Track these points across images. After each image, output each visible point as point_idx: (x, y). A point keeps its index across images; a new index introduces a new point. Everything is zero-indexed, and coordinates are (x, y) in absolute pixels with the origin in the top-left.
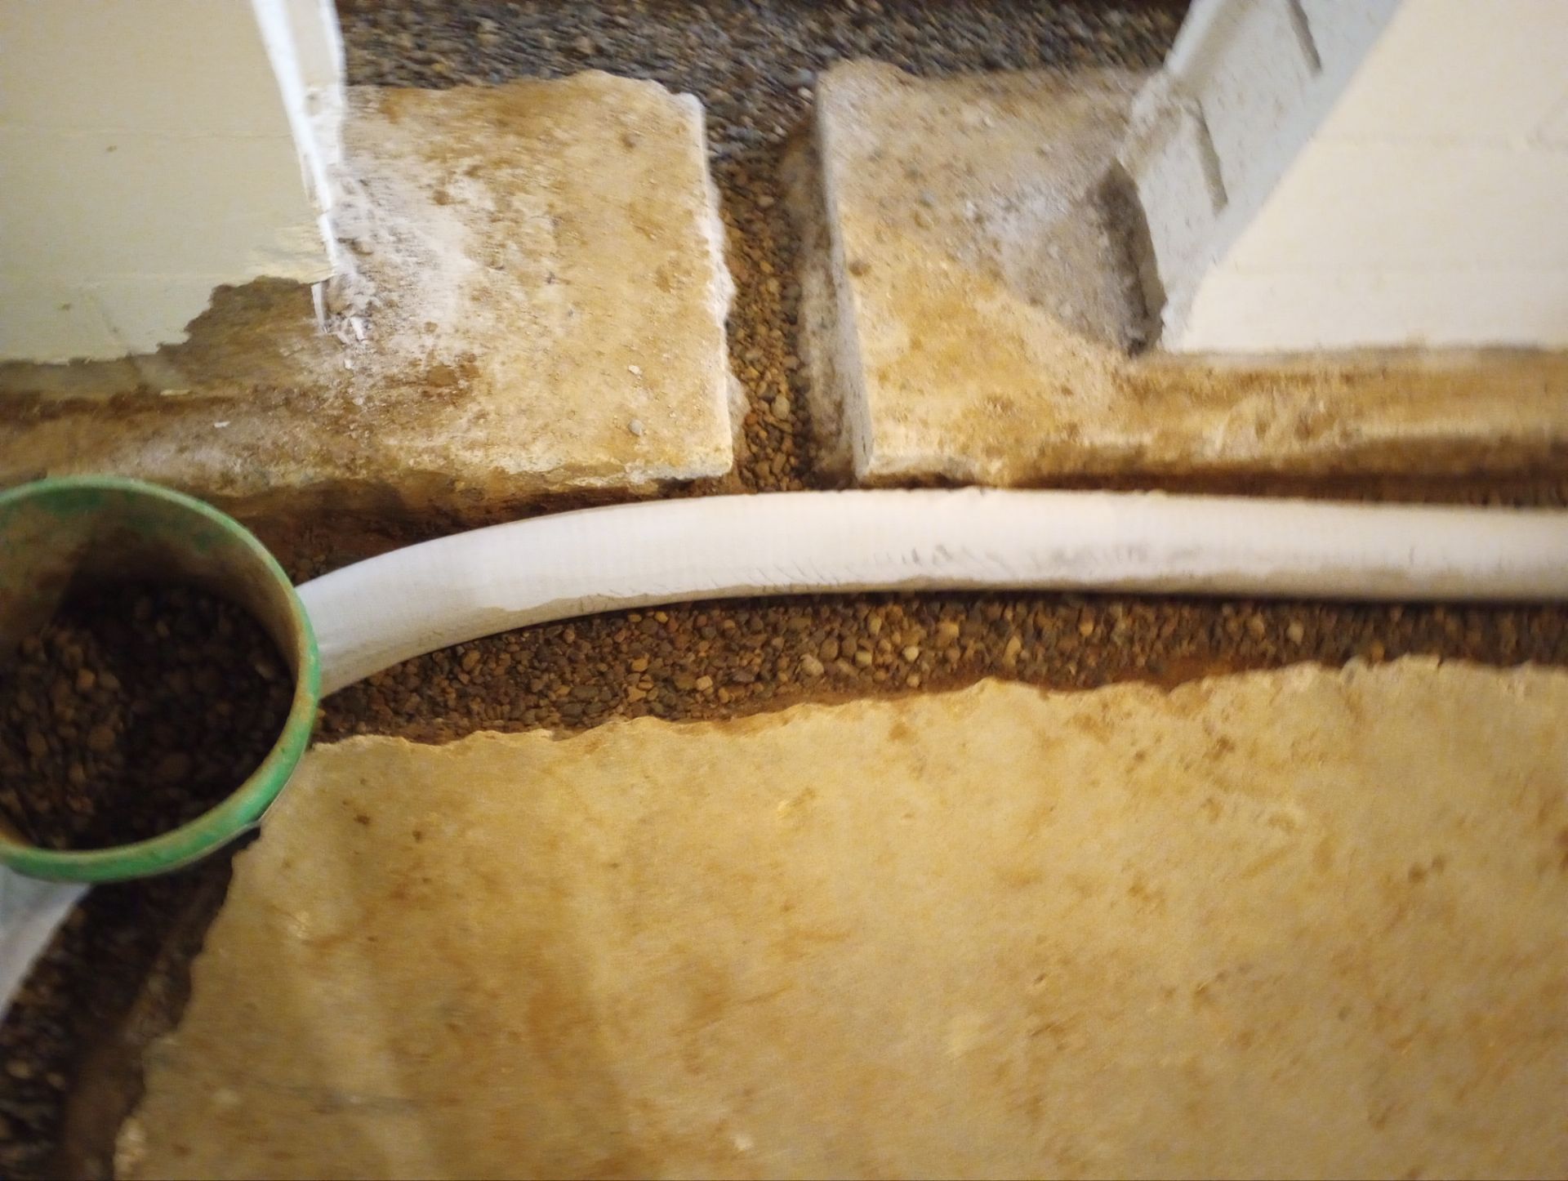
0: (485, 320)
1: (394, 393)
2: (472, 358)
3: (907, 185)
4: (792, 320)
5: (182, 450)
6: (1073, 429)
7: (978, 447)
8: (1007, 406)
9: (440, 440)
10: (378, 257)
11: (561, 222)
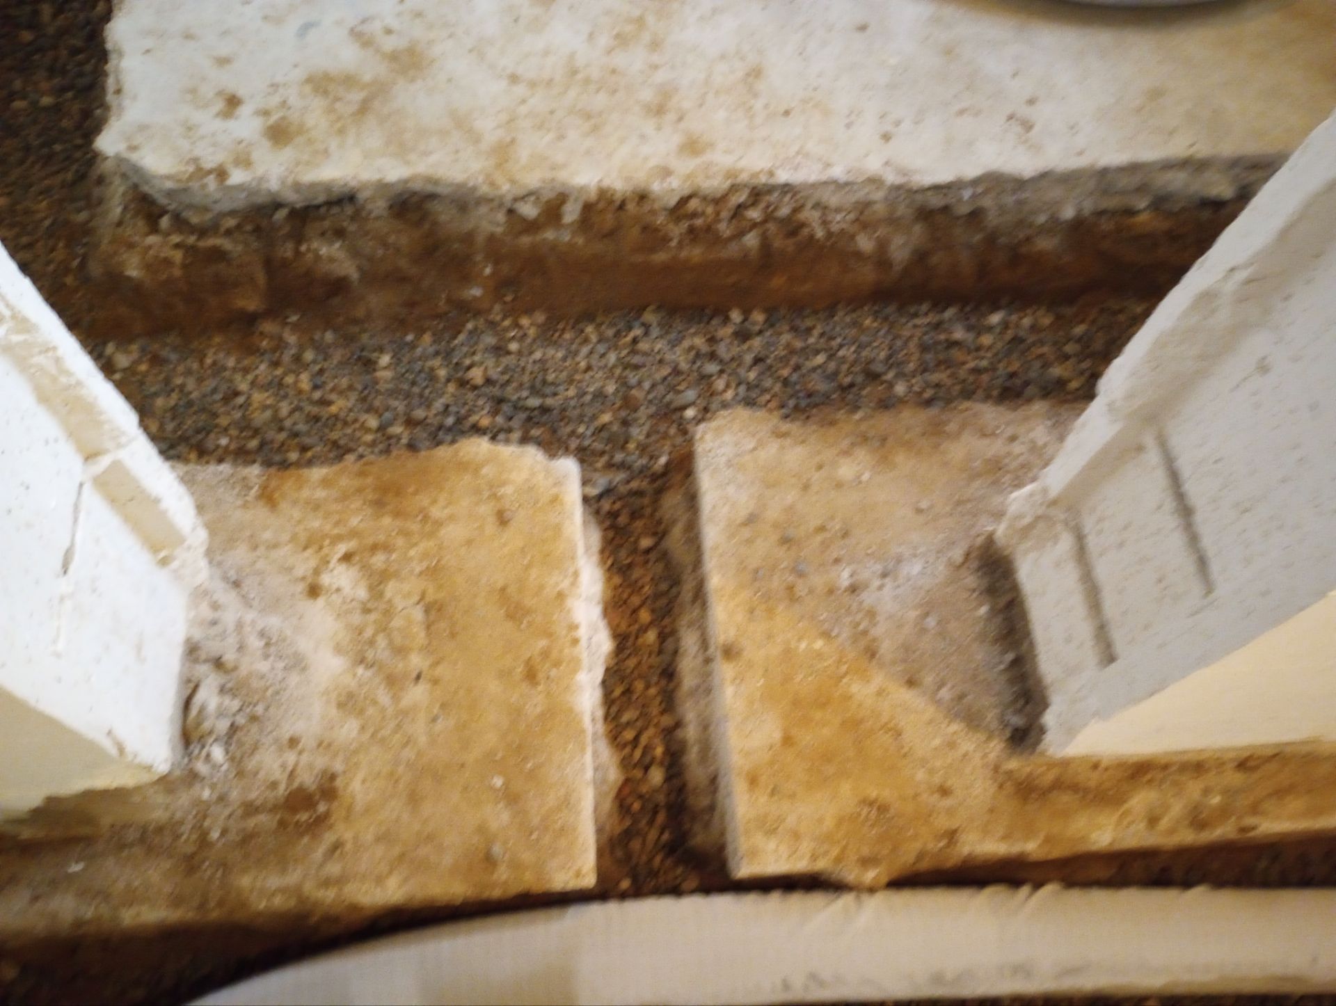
0: (349, 730)
1: (251, 823)
2: (333, 777)
3: (781, 552)
4: (669, 674)
5: (35, 899)
6: (952, 836)
7: (852, 857)
8: (883, 809)
9: (293, 877)
10: (243, 671)
11: (433, 610)
